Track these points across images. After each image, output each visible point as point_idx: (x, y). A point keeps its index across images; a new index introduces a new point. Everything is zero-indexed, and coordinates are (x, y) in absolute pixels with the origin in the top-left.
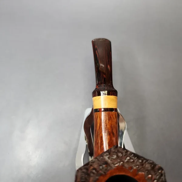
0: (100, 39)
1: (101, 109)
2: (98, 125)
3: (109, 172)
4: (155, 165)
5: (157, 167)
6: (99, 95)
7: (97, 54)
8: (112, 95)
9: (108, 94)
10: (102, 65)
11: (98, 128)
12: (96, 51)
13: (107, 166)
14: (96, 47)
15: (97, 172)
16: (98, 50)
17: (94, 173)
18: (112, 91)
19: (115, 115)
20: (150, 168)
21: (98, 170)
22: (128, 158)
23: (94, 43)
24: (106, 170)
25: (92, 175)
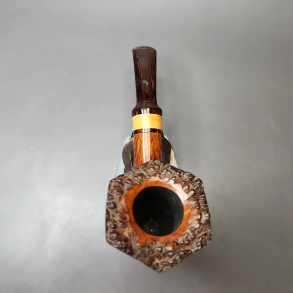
0: (143, 47)
1: (142, 129)
2: (138, 148)
3: (144, 183)
4: (194, 177)
5: (196, 179)
6: (140, 113)
7: (138, 64)
8: (154, 113)
9: (151, 112)
10: (146, 82)
11: (138, 152)
12: (138, 62)
13: (142, 177)
14: (137, 57)
15: (132, 182)
16: (140, 61)
17: (128, 183)
18: (155, 109)
19: (159, 137)
20: (188, 180)
21: (133, 180)
22: (165, 171)
23: (135, 52)
24: (141, 180)
25: (126, 184)
